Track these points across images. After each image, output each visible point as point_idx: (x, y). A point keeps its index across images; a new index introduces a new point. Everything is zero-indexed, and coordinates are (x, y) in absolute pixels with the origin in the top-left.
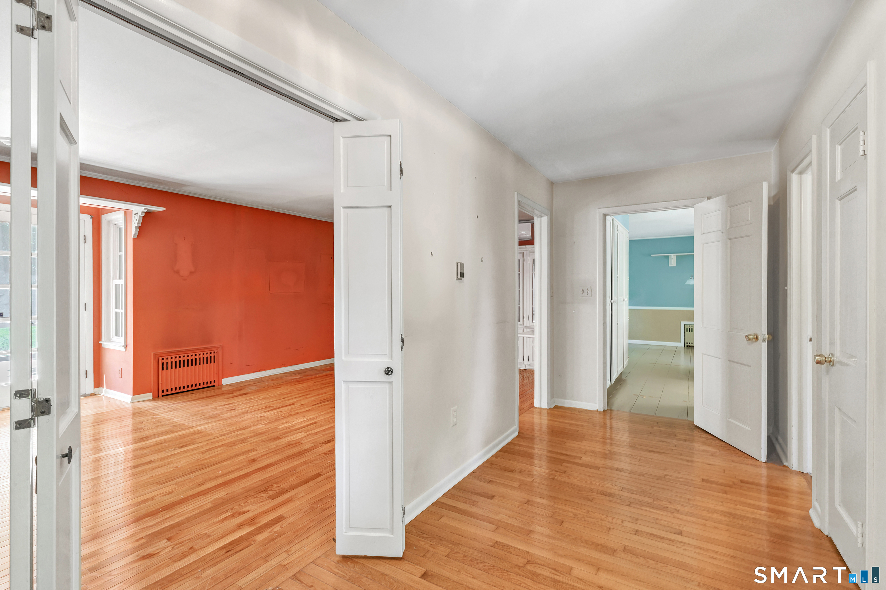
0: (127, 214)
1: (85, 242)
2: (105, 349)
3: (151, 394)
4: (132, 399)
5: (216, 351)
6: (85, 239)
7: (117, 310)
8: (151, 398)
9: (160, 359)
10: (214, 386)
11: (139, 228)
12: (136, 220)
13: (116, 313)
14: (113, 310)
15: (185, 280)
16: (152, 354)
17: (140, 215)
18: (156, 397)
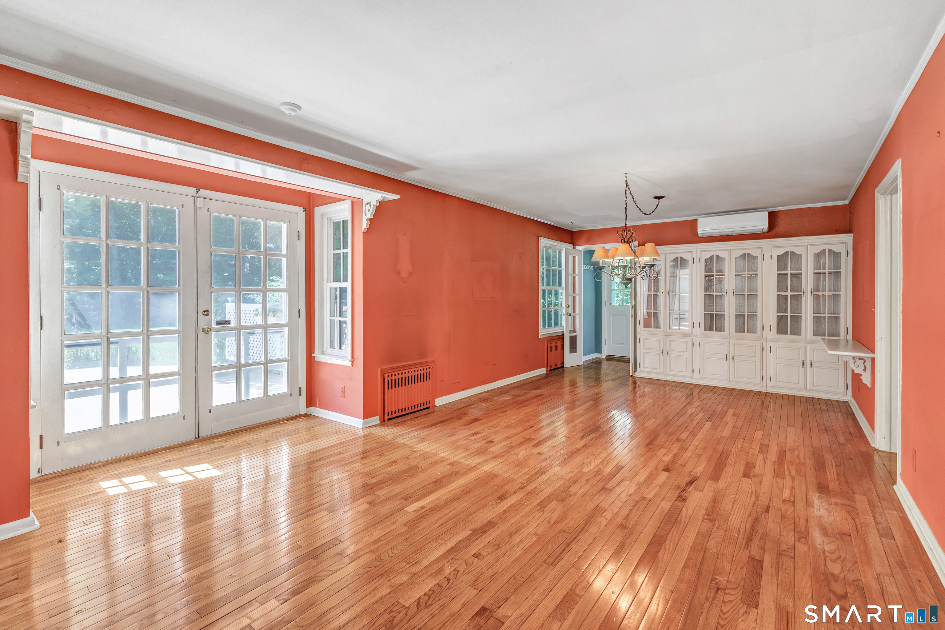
0: (356, 204)
1: (299, 239)
2: (319, 362)
3: (378, 417)
4: (364, 424)
5: (430, 367)
6: (299, 236)
7: (332, 318)
8: (379, 422)
9: (386, 376)
10: (429, 408)
11: (370, 220)
12: (369, 210)
13: (331, 320)
14: (327, 318)
15: (404, 282)
16: (379, 370)
17: (375, 204)
18: (383, 423)
